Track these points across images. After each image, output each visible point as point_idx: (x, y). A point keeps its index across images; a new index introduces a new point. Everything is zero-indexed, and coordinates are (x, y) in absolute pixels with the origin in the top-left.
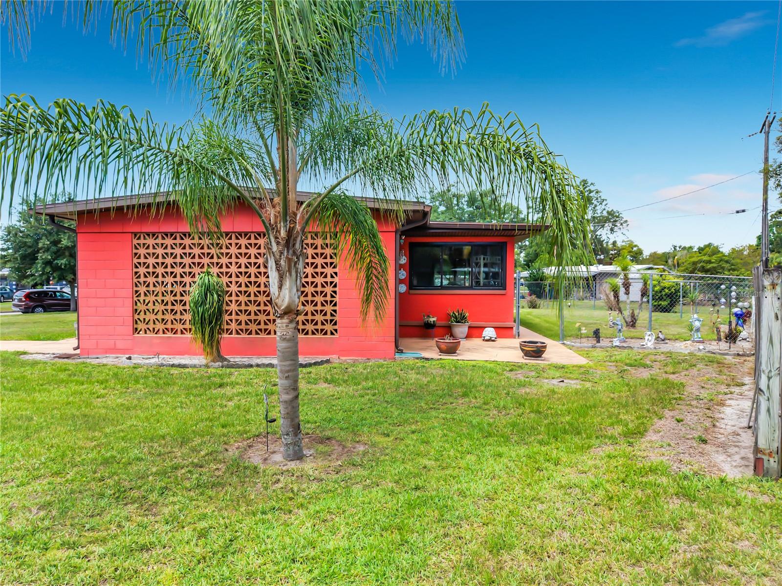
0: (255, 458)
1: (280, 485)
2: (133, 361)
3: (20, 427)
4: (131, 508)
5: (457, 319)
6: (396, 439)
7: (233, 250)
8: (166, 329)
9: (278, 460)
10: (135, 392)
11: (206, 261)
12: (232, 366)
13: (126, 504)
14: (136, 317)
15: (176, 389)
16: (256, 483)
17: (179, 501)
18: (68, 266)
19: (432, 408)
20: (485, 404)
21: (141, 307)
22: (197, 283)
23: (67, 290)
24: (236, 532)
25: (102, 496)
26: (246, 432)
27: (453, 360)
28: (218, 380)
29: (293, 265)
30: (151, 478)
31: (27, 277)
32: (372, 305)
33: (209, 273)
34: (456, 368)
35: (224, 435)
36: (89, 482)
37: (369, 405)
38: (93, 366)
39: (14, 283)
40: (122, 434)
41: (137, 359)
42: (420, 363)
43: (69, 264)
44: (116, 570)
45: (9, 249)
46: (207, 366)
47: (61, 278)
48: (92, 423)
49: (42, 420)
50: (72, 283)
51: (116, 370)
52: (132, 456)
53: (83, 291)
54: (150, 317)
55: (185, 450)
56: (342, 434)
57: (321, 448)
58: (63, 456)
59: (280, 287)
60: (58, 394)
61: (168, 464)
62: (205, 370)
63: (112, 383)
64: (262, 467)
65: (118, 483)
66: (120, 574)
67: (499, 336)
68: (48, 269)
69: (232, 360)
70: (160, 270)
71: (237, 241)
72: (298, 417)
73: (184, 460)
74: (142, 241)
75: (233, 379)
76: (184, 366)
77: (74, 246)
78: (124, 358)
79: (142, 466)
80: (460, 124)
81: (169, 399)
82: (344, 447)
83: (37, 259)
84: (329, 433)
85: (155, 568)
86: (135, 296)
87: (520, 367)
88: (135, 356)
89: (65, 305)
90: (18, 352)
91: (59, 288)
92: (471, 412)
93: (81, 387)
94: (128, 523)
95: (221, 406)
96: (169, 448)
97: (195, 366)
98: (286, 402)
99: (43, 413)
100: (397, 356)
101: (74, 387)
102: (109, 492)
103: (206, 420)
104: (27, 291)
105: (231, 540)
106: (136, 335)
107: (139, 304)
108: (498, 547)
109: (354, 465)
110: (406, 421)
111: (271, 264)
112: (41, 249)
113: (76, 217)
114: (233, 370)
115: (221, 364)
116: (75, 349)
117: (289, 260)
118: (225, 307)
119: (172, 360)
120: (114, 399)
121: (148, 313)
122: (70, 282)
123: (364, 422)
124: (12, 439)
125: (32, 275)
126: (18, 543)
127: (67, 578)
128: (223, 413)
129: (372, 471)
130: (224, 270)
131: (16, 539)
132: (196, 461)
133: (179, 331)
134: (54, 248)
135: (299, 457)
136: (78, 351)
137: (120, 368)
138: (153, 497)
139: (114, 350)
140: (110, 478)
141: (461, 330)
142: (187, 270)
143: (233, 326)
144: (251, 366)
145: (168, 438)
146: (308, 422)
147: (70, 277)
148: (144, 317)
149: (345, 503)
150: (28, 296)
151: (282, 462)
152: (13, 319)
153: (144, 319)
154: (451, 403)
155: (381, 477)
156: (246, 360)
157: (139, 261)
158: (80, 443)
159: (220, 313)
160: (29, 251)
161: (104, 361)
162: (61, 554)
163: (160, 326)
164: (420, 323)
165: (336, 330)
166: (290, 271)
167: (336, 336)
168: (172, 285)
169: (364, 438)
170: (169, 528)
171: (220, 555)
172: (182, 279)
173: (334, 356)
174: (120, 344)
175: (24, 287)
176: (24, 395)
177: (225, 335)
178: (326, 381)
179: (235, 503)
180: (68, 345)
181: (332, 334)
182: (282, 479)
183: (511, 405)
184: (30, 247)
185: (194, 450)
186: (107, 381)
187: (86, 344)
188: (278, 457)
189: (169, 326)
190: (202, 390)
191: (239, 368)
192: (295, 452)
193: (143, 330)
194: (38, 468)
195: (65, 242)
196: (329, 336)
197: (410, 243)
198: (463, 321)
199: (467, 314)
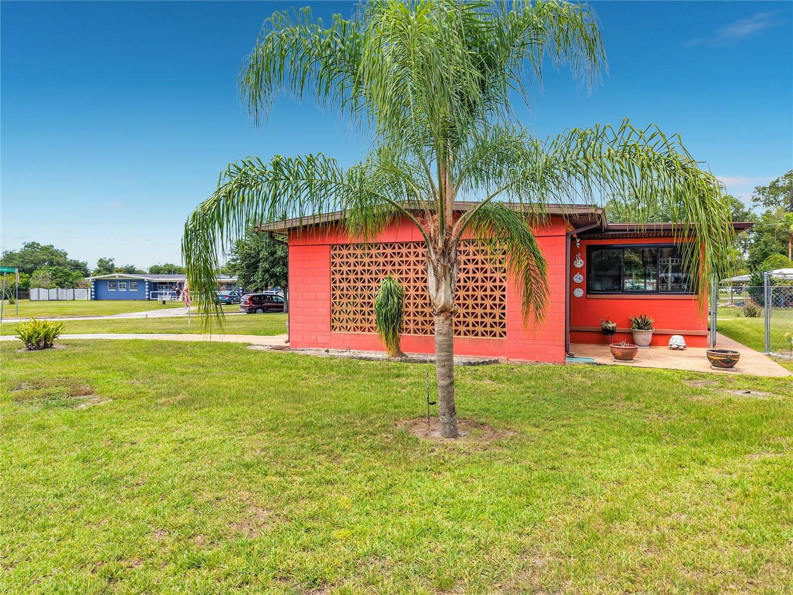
0: (418, 433)
1: (435, 454)
2: (330, 354)
3: (248, 397)
4: (323, 457)
5: (639, 326)
6: (545, 430)
7: (412, 258)
8: (356, 327)
9: (436, 436)
10: (330, 377)
11: (389, 268)
12: (409, 361)
13: (319, 454)
14: (333, 316)
15: (361, 377)
16: (415, 450)
17: (355, 456)
18: (282, 273)
19: (588, 408)
20: (646, 408)
21: (337, 308)
22: (381, 287)
23: (281, 294)
24: (395, 480)
25: (303, 447)
26: (413, 413)
27: (628, 366)
28: (396, 371)
29: (447, 270)
30: (337, 438)
31: (250, 283)
32: (532, 306)
33: (390, 279)
34: (627, 374)
35: (395, 414)
36: (294, 437)
37: (527, 401)
38: (300, 356)
39: (241, 288)
40: (318, 407)
41: (333, 352)
42: (590, 367)
43: (283, 272)
44: (310, 492)
45: (238, 260)
46: (388, 360)
47: (277, 284)
48: (297, 398)
49: (262, 394)
50: (285, 288)
51: (316, 360)
52: (325, 422)
53: (292, 294)
54: (344, 316)
55: (364, 422)
56: (496, 421)
57: (475, 430)
58: (277, 419)
59: (437, 290)
60: (273, 376)
61: (350, 430)
62: (387, 363)
63: (313, 370)
64: (422, 440)
65: (314, 440)
66: (313, 495)
67: (689, 344)
68: (267, 276)
69: (410, 356)
70: (352, 277)
71: (415, 250)
72: (453, 401)
73: (362, 429)
74: (337, 252)
75: (409, 371)
76: (370, 359)
77: (286, 257)
78: (323, 350)
79: (331, 430)
80: (602, 138)
81: (356, 385)
82: (495, 432)
83: (259, 268)
84: (483, 420)
85: (336, 495)
86: (332, 298)
87: (703, 377)
88: (332, 349)
89: (278, 307)
90: (245, 343)
91: (274, 292)
92: (629, 414)
93: (290, 372)
94: (319, 466)
95: (396, 392)
96: (352, 420)
97: (378, 360)
98: (442, 387)
99: (264, 389)
100: (568, 360)
101: (285, 371)
102: (307, 445)
103: (383, 402)
104: (251, 295)
105: (391, 485)
106: (333, 332)
107: (335, 305)
108: (612, 517)
109: (500, 445)
110: (559, 417)
111: (431, 270)
112: (262, 259)
113: (287, 233)
114: (409, 364)
115: (400, 358)
116: (286, 342)
117: (445, 267)
118: (404, 309)
119: (361, 354)
120: (314, 382)
121: (342, 313)
122: (283, 287)
123: (518, 414)
124: (243, 404)
125: (255, 281)
126: (248, 469)
127: (279, 493)
128: (398, 398)
129: (516, 452)
130: (404, 276)
131: (248, 466)
132: (371, 430)
133: (367, 329)
134: (271, 258)
135: (454, 434)
136: (288, 344)
137: (319, 358)
138: (338, 451)
139: (316, 344)
140: (308, 435)
141: (644, 337)
142: (374, 276)
143: (412, 326)
144: (425, 362)
145: (352, 413)
146: (468, 410)
147: (283, 283)
148: (339, 316)
149: (485, 471)
150: (251, 299)
151: (439, 438)
152: (241, 318)
153: (339, 318)
154: (611, 405)
155: (521, 457)
156: (421, 357)
157: (335, 268)
158: (289, 411)
159: (400, 313)
160: (253, 261)
161: (308, 353)
162: (276, 479)
163: (351, 325)
164: (598, 329)
165: (505, 333)
166: (445, 276)
167: (505, 338)
168: (362, 289)
169: (514, 427)
170: (347, 472)
171: (382, 493)
172: (370, 285)
173: (503, 357)
174: (320, 339)
175: (248, 292)
176: (250, 375)
177: (405, 334)
178: (491, 378)
179: (398, 462)
180: (280, 340)
181: (501, 336)
182: (437, 449)
183: (676, 411)
184: (253, 258)
185: (370, 422)
186: (309, 368)
187: (295, 338)
188: (437, 434)
189: (359, 324)
190: (382, 379)
191: (415, 362)
192: (451, 431)
193: (338, 327)
194: (260, 425)
195: (280, 253)
196: (497, 338)
197: (588, 246)
198: (646, 328)
199: (651, 321)
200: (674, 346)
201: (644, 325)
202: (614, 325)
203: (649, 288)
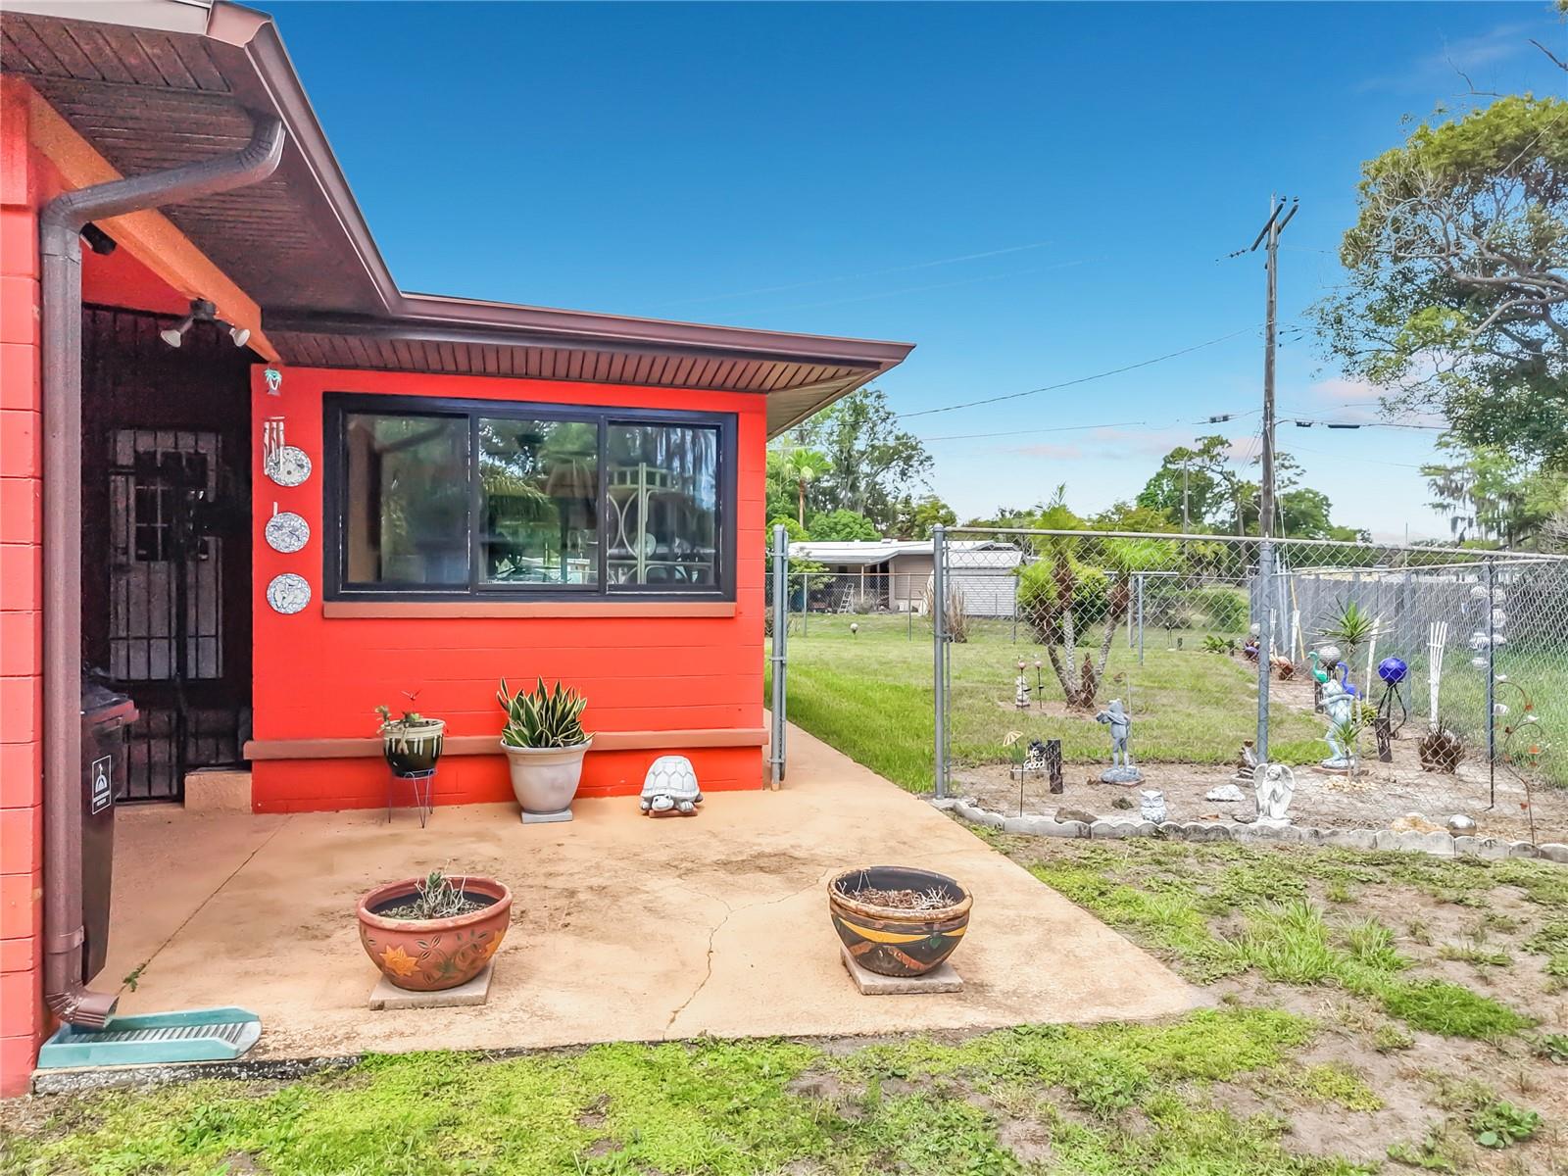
5: (532, 730)
67: (709, 789)
141: (550, 772)
197: (328, 397)
198: (559, 739)
199: (579, 705)
200: (663, 803)
201: (552, 730)
202: (435, 730)
203: (576, 579)
